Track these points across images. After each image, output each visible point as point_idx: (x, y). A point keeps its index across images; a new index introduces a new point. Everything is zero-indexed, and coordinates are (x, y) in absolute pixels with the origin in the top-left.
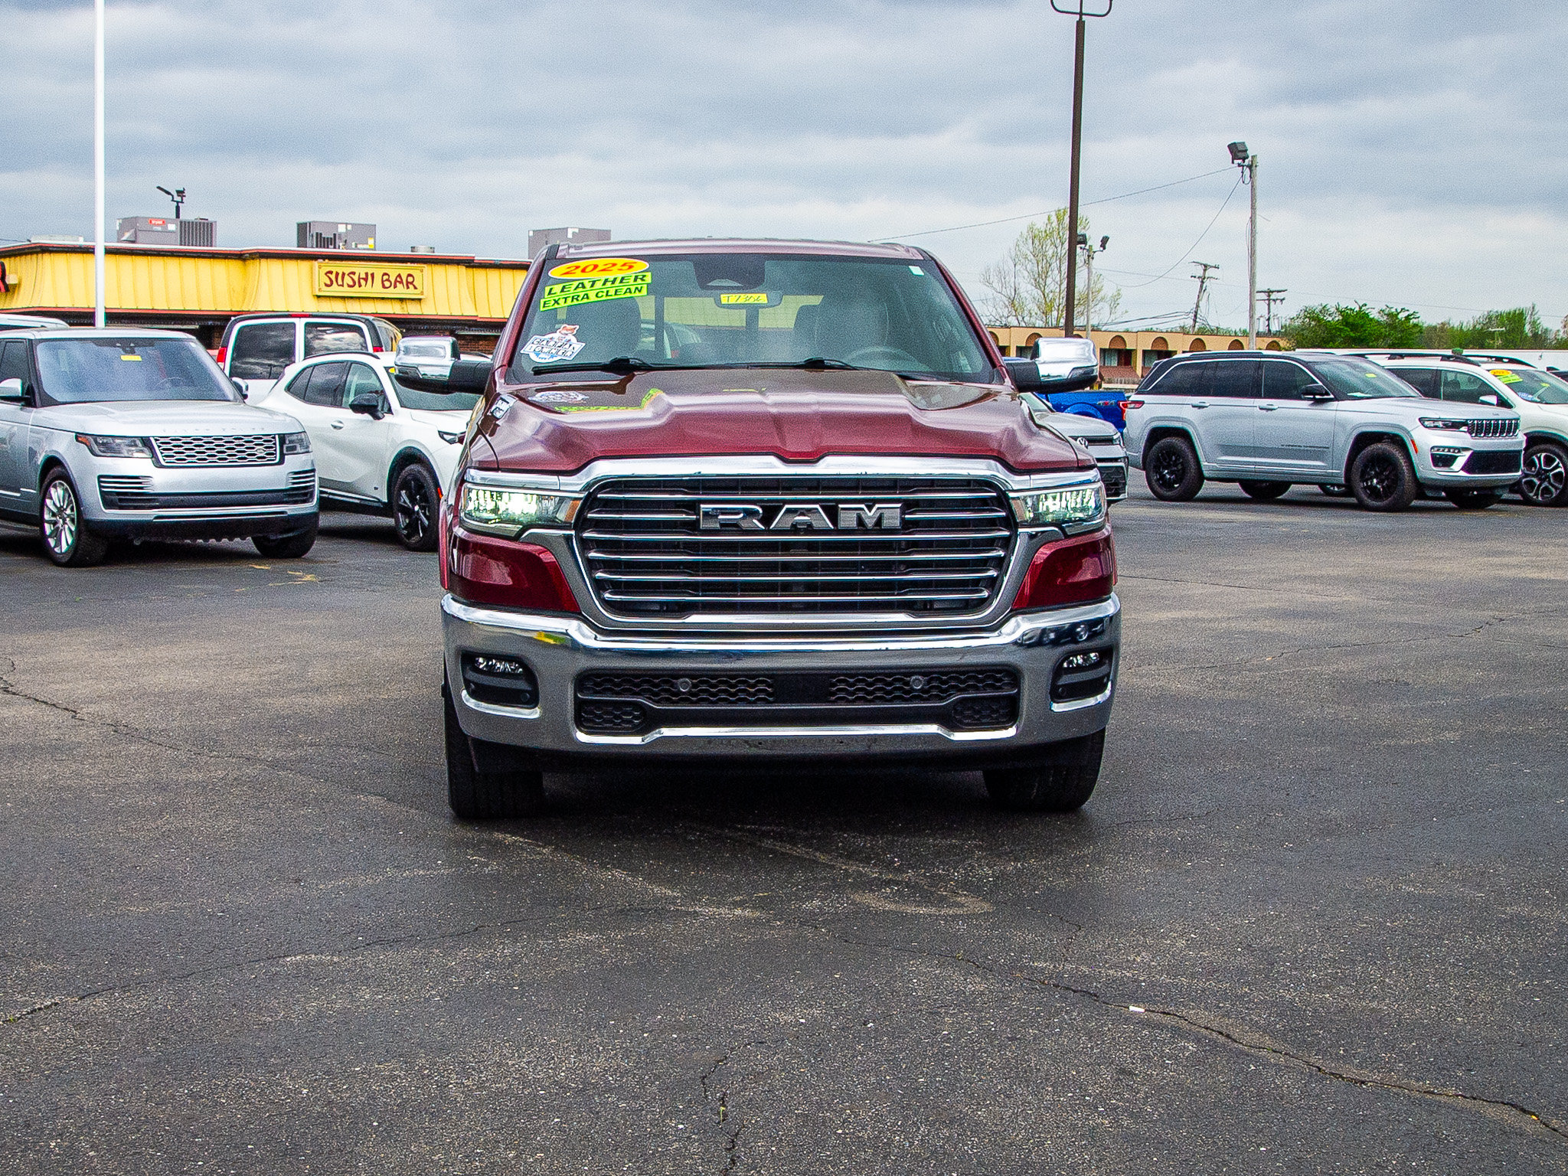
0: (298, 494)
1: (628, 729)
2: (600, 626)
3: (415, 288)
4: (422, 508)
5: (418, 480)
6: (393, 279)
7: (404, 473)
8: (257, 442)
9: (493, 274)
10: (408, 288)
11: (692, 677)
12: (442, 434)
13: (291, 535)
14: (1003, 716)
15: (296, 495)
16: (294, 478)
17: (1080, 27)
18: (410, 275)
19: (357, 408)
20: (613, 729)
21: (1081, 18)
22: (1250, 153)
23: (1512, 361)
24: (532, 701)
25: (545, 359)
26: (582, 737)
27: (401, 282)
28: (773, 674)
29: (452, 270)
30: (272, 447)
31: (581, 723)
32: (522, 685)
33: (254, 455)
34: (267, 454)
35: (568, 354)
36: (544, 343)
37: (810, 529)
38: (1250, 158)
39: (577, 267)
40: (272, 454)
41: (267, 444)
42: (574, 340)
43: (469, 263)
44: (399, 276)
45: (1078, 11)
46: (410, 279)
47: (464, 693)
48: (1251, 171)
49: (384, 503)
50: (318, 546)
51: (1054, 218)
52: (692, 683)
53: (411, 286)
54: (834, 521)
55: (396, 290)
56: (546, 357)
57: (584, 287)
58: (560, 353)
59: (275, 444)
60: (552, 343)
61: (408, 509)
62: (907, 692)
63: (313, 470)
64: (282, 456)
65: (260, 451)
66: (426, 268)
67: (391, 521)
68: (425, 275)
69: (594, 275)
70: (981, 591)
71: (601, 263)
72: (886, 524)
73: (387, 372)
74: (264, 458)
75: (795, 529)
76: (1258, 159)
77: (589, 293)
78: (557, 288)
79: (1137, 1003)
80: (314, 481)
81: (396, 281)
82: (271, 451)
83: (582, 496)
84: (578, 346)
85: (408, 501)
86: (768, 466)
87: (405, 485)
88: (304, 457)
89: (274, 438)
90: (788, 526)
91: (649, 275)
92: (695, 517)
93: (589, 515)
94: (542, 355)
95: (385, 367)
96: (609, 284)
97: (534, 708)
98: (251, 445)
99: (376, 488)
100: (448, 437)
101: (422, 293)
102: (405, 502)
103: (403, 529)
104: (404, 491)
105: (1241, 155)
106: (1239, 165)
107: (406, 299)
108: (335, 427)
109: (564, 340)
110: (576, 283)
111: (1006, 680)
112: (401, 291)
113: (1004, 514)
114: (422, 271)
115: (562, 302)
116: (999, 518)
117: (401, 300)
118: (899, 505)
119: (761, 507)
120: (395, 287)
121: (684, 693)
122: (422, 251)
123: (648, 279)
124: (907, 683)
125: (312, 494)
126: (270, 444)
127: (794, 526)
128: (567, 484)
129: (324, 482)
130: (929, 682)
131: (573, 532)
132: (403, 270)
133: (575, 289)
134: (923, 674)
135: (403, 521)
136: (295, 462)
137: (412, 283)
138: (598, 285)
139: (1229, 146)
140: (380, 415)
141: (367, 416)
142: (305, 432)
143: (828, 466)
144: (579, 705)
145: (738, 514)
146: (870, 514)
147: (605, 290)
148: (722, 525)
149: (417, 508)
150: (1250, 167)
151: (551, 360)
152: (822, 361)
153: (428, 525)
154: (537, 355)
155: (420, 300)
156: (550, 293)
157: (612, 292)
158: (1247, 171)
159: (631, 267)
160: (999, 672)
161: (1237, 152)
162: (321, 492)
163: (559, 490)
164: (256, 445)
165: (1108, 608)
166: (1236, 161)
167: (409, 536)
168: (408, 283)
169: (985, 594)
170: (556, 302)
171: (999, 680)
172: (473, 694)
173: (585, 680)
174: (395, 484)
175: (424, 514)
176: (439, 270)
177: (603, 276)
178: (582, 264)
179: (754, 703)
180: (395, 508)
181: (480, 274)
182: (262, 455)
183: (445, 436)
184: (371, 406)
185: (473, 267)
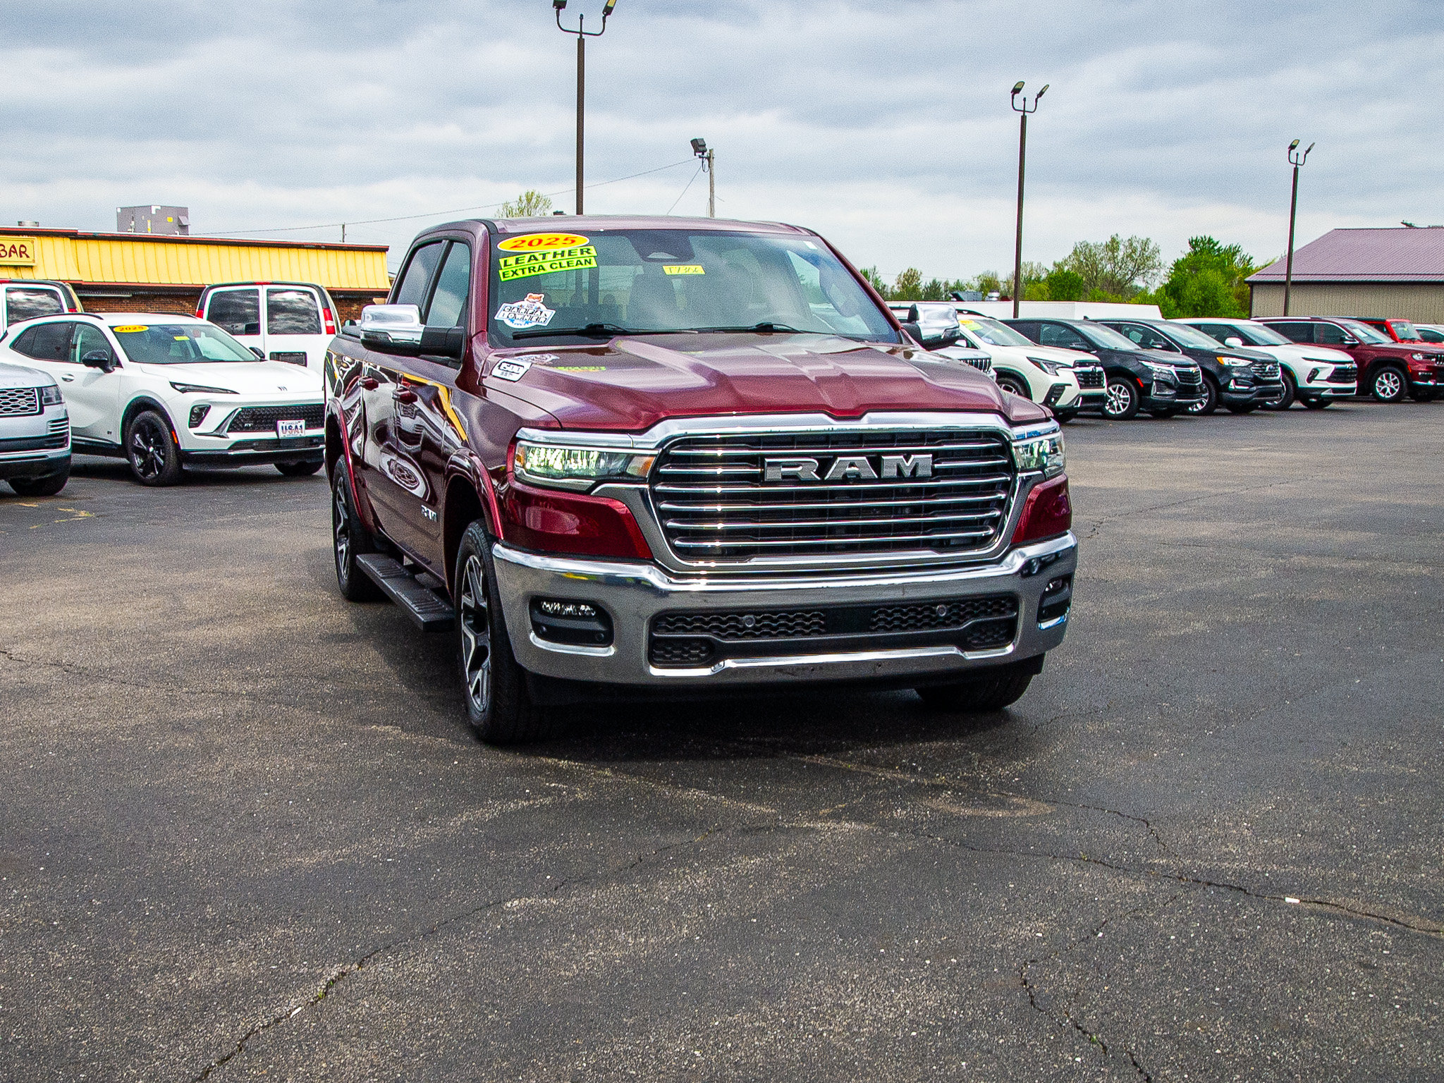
0: (56, 440)
1: (695, 662)
2: (674, 572)
3: (28, 257)
4: (157, 449)
5: (152, 424)
6: (8, 250)
7: (138, 418)
8: (19, 394)
9: (93, 245)
10: (21, 256)
11: (756, 614)
12: (173, 385)
13: (48, 476)
14: (1002, 636)
15: (55, 441)
16: (53, 426)
17: (581, 43)
18: (22, 246)
19: (88, 363)
20: (682, 663)
21: (581, 36)
22: (708, 147)
23: (970, 313)
24: (606, 640)
25: (519, 324)
26: (655, 672)
27: (15, 252)
28: (825, 609)
29: (59, 242)
30: (32, 399)
31: (652, 660)
32: (596, 626)
33: (18, 406)
34: (29, 405)
35: (543, 320)
36: (516, 310)
37: (858, 479)
38: (708, 151)
39: (523, 241)
40: (33, 405)
41: (28, 397)
42: (543, 308)
43: (73, 236)
44: (13, 246)
45: (579, 31)
46: (23, 249)
47: (532, 635)
48: (709, 161)
49: (119, 445)
50: (71, 483)
51: (524, 198)
52: (756, 619)
53: (23, 255)
54: (878, 471)
55: (10, 259)
56: (521, 322)
57: (536, 259)
58: (534, 319)
59: (35, 396)
60: (523, 310)
61: (143, 450)
62: (934, 620)
63: (67, 419)
64: (42, 407)
65: (23, 403)
66: (36, 239)
67: (124, 460)
68: (36, 246)
69: (542, 248)
70: (987, 529)
71: (543, 236)
72: (920, 473)
73: (114, 332)
74: (26, 409)
75: (845, 480)
76: (714, 152)
77: (544, 265)
78: (511, 260)
79: (1290, 894)
80: (67, 428)
81: (10, 250)
82: (32, 402)
83: (656, 452)
84: (550, 314)
85: (142, 443)
86: (820, 423)
87: (139, 430)
88: (58, 407)
89: (33, 391)
90: (840, 476)
91: (592, 248)
92: (759, 470)
93: (661, 470)
94: (516, 321)
95: (110, 327)
96: (559, 257)
97: (608, 646)
98: (14, 398)
99: (109, 433)
100: (179, 387)
101: (34, 261)
102: (139, 444)
103: (139, 467)
104: (138, 435)
105: (701, 149)
106: (700, 157)
107: (20, 266)
108: (65, 380)
109: (534, 308)
110: (528, 256)
111: (1009, 605)
112: (15, 260)
113: (1006, 461)
114: (33, 242)
115: (520, 272)
116: (1003, 465)
117: (16, 267)
118: (931, 456)
119: (817, 459)
120: (10, 256)
121: (749, 628)
122: (28, 225)
123: (593, 252)
124: (934, 612)
125: (67, 439)
126: (31, 397)
127: (845, 476)
128: (638, 443)
129: (76, 431)
130: (950, 610)
131: (647, 486)
132: (17, 241)
133: (529, 261)
134: (946, 603)
135: (138, 461)
136: (51, 412)
137: (24, 252)
138: (549, 257)
139: (692, 142)
140: (110, 368)
141: (99, 370)
142: (56, 386)
143: (871, 421)
144: (653, 643)
145: (798, 466)
146: (908, 464)
147: (558, 262)
148: (784, 477)
149: (151, 449)
150: (709, 158)
151: (527, 326)
152: (771, 326)
153: (164, 464)
154: (512, 321)
155: (32, 267)
156: (505, 265)
157: (564, 263)
158: (706, 162)
159: (573, 241)
160: (1004, 599)
161: (698, 146)
162: (73, 439)
163: (633, 448)
164: (19, 397)
165: (1068, 540)
166: (697, 154)
167: (145, 474)
168: (20, 252)
169: (991, 531)
170: (515, 273)
171: (1004, 605)
172: (541, 635)
173: (658, 621)
174: (129, 427)
175: (159, 454)
176: (47, 242)
177: (551, 249)
178: (528, 238)
179: (809, 634)
180: (130, 448)
181: (82, 245)
182: (25, 406)
183: (177, 387)
184: (103, 362)
185: (75, 239)
